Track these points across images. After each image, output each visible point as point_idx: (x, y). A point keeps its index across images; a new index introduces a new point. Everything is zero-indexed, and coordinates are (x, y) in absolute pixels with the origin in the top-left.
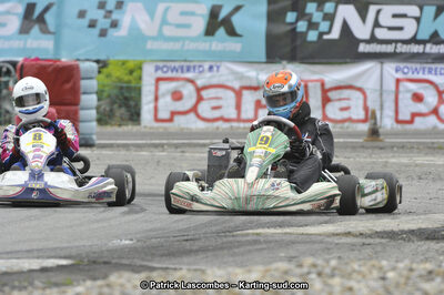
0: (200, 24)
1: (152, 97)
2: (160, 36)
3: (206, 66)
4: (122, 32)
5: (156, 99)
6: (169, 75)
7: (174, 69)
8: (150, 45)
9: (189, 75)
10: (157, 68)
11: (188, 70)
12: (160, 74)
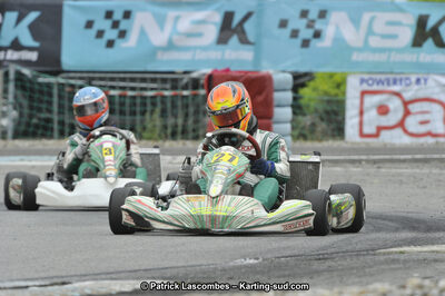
0: (407, 34)
1: (356, 112)
2: (366, 47)
3: (413, 79)
4: (326, 42)
5: (361, 113)
6: (375, 87)
7: (380, 82)
8: (355, 57)
9: (396, 88)
10: (362, 81)
11: (395, 82)
12: (365, 87)
